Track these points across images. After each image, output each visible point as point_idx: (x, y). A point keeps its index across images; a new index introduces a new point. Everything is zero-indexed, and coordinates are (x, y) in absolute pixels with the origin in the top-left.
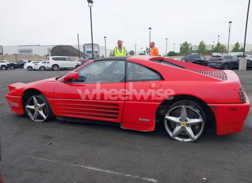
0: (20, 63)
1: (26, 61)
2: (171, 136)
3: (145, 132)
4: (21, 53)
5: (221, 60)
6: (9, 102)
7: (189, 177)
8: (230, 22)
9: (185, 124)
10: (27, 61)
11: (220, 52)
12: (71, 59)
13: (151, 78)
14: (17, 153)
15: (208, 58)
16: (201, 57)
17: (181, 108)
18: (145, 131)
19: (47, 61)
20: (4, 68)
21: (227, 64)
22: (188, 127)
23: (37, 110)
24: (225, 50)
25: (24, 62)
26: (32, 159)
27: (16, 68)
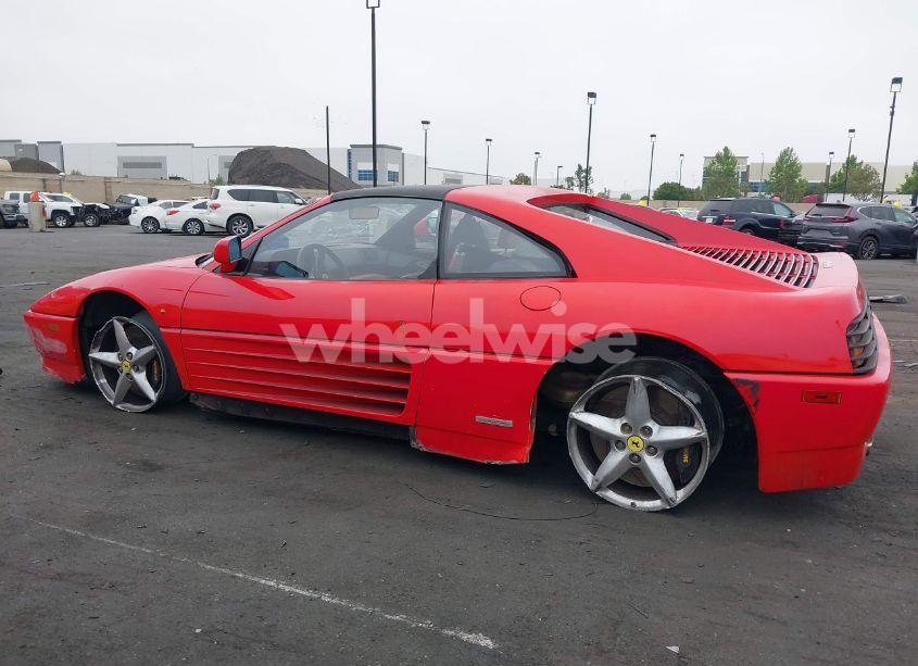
0: (118, 205)
1: (139, 197)
2: (589, 484)
3: (496, 465)
4: (129, 171)
5: (851, 220)
6: (35, 335)
7: (619, 639)
8: (897, 81)
9: (641, 444)
10: (142, 198)
11: (855, 193)
12: (297, 197)
13: (534, 269)
14: (28, 513)
15: (801, 212)
16: (777, 208)
17: (629, 385)
18: (497, 462)
19: (210, 202)
20: (61, 222)
21: (872, 235)
22: (652, 454)
23: (125, 370)
24: (875, 186)
25: (133, 202)
26: (71, 537)
27: (106, 222)
